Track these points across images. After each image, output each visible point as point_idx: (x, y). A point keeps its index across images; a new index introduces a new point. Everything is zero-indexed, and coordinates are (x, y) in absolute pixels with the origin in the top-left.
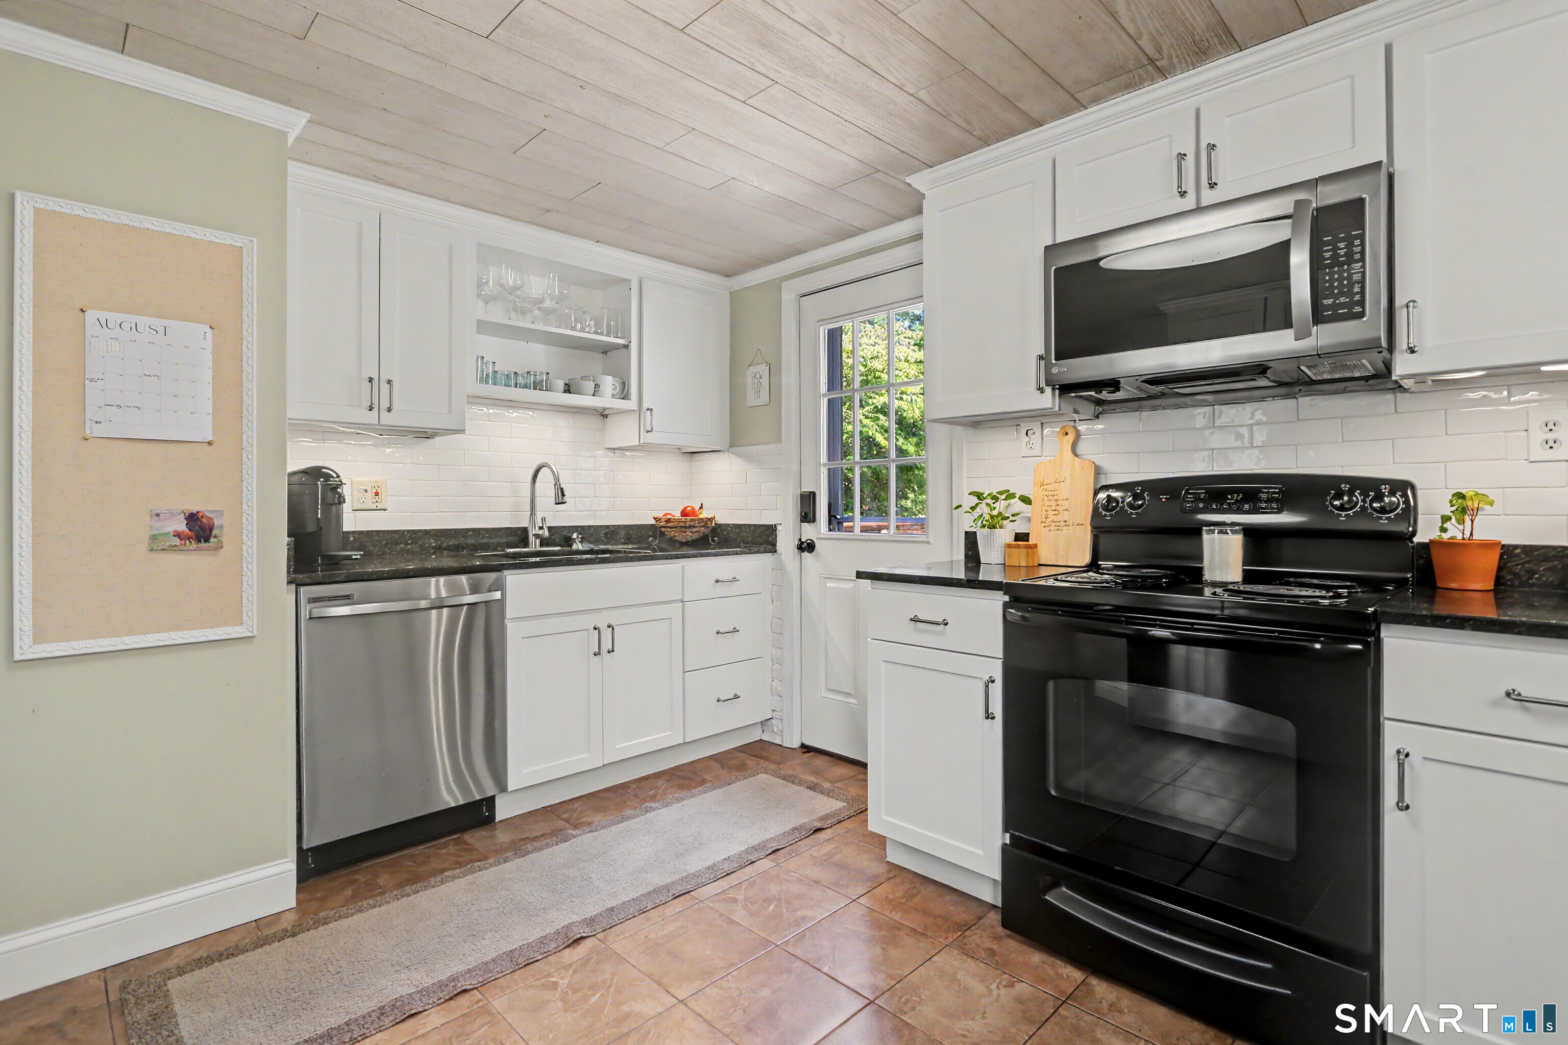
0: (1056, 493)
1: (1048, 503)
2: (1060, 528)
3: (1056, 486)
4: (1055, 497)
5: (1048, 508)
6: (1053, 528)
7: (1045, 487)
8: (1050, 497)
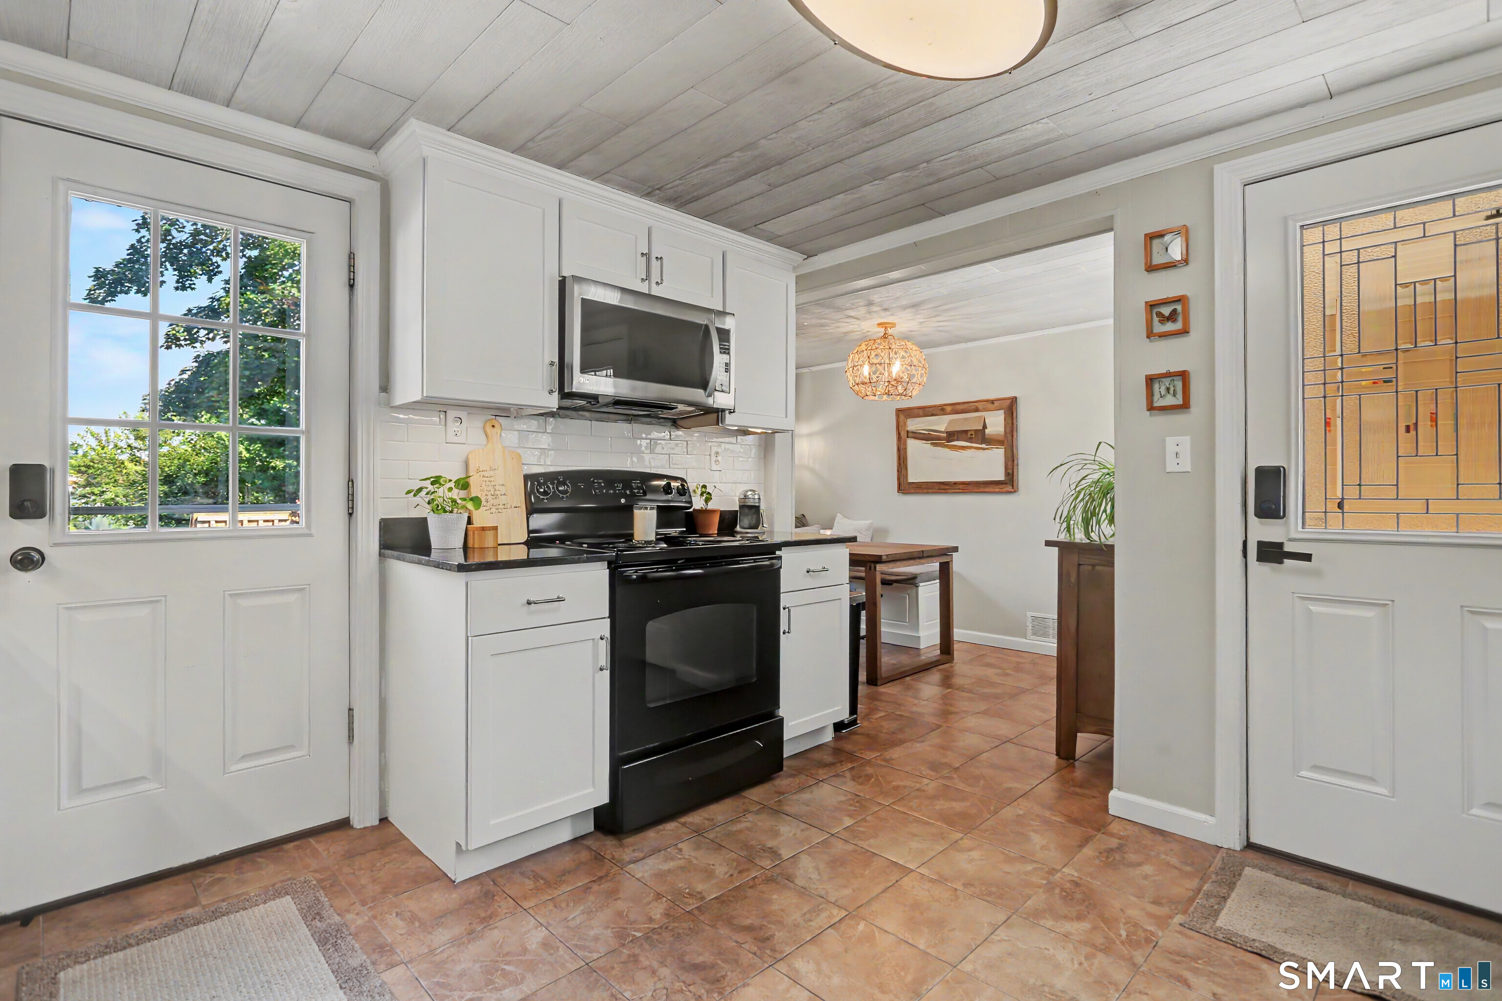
0: (492, 479)
1: (486, 488)
2: (500, 510)
3: (492, 473)
4: (493, 483)
5: (487, 493)
6: (493, 510)
7: (482, 474)
8: (488, 483)
